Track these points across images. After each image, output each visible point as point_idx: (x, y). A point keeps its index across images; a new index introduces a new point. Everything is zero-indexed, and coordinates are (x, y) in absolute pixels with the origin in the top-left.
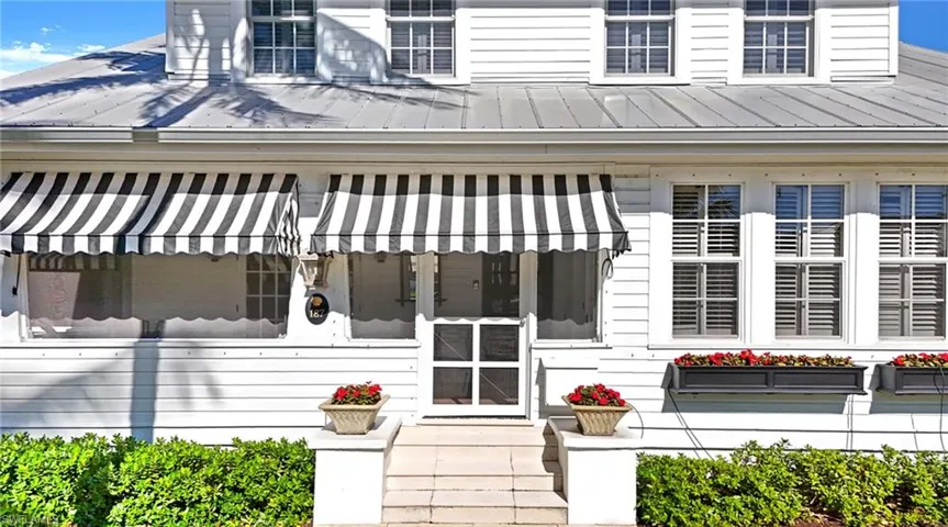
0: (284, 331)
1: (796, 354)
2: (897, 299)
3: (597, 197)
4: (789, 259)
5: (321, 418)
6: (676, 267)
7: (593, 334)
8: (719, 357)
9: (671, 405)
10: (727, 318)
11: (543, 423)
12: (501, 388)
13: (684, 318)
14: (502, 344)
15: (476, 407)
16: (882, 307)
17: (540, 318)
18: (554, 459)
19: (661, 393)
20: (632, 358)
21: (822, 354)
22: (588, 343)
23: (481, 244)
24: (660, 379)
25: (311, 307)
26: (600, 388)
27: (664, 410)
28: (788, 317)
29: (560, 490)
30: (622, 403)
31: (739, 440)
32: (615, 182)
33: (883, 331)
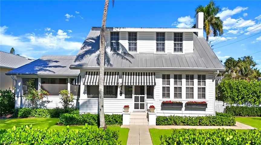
0: (117, 97)
1: (176, 101)
2: (188, 93)
3: (153, 76)
4: (176, 86)
5: (124, 110)
6: (163, 87)
7: (153, 98)
8: (167, 101)
9: (162, 109)
10: (168, 96)
11: (147, 112)
12: (142, 107)
13: (164, 95)
14: (142, 99)
15: (139, 110)
16: (186, 94)
17: (147, 95)
18: (148, 117)
19: (161, 107)
20: (157, 102)
21: (179, 101)
22: (152, 99)
23: (140, 84)
24: (160, 105)
25: (120, 93)
26: (153, 106)
27: (161, 110)
28: (176, 96)
29: (148, 121)
30: (154, 108)
31: (169, 115)
32: (155, 74)
33: (187, 98)
